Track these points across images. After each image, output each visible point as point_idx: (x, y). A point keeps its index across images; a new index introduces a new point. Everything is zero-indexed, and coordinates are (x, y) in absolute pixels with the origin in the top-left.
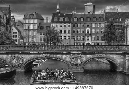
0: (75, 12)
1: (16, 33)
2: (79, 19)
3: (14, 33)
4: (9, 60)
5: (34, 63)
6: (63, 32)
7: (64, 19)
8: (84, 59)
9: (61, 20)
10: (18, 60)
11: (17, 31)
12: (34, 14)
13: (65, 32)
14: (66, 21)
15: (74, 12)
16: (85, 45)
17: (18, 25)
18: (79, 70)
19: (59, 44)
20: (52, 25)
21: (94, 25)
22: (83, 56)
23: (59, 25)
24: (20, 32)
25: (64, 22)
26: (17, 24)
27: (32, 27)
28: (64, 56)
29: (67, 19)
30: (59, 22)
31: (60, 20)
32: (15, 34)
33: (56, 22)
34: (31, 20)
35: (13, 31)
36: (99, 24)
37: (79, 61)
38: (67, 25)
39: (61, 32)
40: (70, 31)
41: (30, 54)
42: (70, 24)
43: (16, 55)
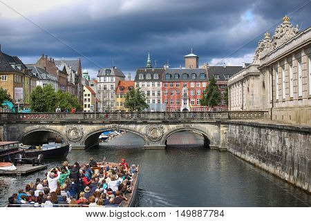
0: (168, 67)
1: (89, 95)
2: (173, 76)
3: (86, 95)
4: (64, 132)
5: (100, 137)
6: (151, 94)
7: (152, 76)
8: (166, 131)
9: (149, 77)
10: (77, 133)
11: (90, 93)
12: (112, 69)
13: (154, 94)
14: (154, 78)
15: (166, 67)
16: (181, 111)
17: (92, 85)
18: (159, 145)
19: (146, 110)
20: (136, 84)
21: (192, 85)
22: (164, 126)
23: (146, 83)
24: (94, 94)
25: (152, 80)
26: (90, 83)
27: (108, 87)
28: (138, 127)
29: (156, 77)
30: (145, 80)
31: (147, 78)
32: (87, 97)
33: (141, 81)
34: (107, 78)
35: (84, 93)
36: (200, 83)
37: (159, 134)
38: (156, 83)
39: (148, 94)
40: (161, 93)
41: (92, 124)
42: (161, 83)
43: (73, 126)
